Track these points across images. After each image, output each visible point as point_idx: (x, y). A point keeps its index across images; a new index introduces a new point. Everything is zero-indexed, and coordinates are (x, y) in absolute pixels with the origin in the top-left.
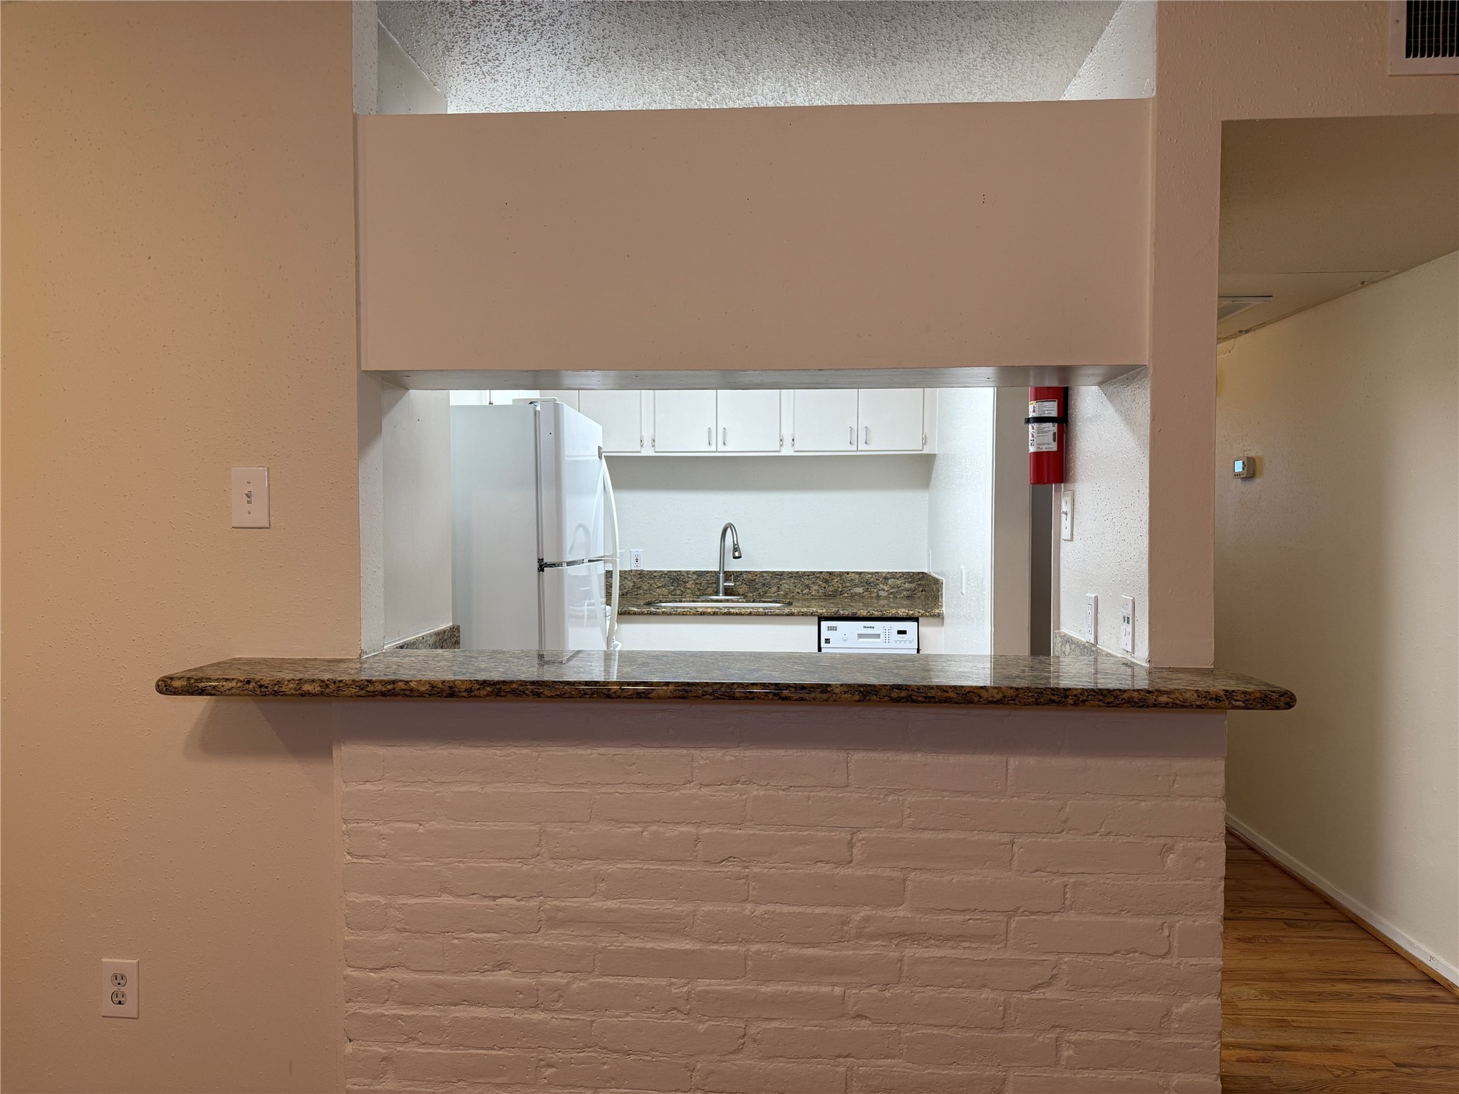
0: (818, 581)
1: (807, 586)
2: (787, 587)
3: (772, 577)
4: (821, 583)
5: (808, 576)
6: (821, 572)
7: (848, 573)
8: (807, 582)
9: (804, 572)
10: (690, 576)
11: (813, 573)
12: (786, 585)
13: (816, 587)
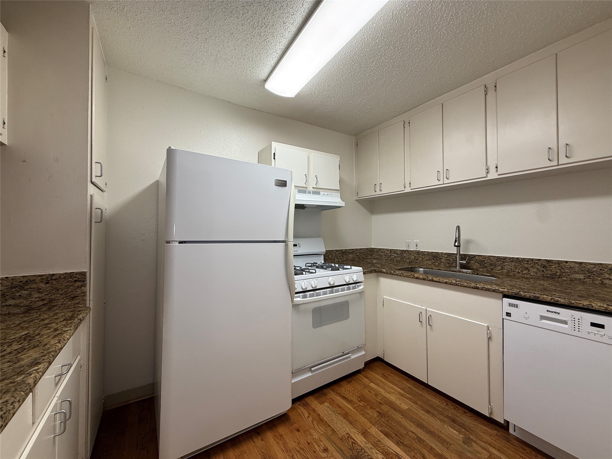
0: (536, 265)
1: (526, 269)
2: (510, 267)
3: (497, 260)
4: (539, 267)
5: (527, 261)
6: (539, 260)
7: (567, 262)
8: (526, 266)
9: (524, 259)
10: (443, 255)
11: (532, 260)
12: (508, 266)
13: (535, 270)
